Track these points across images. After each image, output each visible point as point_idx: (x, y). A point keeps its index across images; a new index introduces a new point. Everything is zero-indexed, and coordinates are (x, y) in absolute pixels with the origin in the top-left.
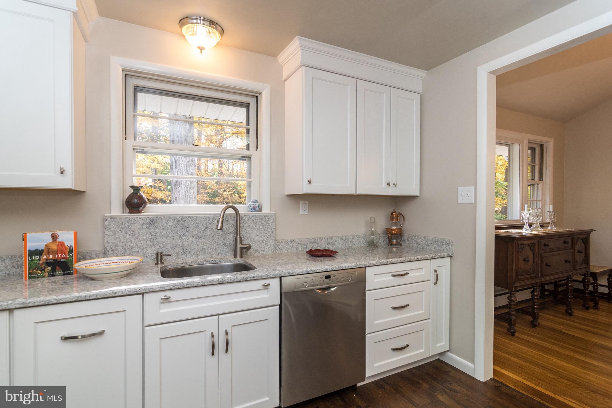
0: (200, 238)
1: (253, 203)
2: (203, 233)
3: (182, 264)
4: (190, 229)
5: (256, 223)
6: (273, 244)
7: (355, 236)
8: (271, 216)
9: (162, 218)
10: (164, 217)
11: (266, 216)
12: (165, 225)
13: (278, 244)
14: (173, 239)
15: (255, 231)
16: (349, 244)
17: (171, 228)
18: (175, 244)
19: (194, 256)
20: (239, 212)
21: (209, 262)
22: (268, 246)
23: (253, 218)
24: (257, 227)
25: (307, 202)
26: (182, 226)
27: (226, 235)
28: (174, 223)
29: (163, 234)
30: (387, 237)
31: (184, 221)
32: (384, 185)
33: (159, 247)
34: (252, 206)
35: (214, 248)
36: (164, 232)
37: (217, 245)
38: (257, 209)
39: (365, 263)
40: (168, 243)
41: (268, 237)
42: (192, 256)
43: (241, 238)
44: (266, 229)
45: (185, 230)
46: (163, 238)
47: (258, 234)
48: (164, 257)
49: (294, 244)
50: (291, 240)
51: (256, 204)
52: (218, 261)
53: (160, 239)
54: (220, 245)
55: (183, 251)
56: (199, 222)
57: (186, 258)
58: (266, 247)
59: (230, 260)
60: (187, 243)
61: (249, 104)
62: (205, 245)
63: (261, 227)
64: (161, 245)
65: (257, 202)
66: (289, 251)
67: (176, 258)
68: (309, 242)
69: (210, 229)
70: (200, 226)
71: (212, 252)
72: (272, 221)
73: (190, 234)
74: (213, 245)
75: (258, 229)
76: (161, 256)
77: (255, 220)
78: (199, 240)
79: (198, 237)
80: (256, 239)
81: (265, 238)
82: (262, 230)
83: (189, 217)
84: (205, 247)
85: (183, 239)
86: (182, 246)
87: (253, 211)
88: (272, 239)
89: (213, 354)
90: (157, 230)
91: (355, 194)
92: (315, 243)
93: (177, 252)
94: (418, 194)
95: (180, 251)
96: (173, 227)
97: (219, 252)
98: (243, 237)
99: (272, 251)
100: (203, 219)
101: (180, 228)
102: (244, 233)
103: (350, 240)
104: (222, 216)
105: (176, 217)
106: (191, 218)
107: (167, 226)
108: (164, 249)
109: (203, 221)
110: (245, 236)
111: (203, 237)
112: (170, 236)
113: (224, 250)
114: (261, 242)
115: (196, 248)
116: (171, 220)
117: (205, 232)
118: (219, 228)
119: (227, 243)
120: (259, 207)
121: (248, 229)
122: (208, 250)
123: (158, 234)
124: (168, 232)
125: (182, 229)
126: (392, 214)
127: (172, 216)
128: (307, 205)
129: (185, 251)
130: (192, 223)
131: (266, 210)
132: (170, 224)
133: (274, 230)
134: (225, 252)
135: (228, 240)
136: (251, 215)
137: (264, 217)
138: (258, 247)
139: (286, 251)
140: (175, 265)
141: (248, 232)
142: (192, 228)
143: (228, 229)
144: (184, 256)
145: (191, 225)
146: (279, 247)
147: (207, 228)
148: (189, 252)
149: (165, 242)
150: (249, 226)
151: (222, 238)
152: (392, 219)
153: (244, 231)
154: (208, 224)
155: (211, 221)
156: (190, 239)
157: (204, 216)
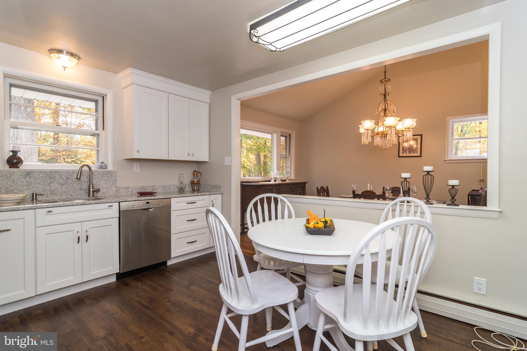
0: (64, 184)
1: (101, 164)
2: (66, 182)
3: (51, 200)
4: (56, 179)
5: (103, 176)
6: (115, 189)
7: (171, 185)
8: (114, 172)
9: (36, 171)
10: (37, 171)
11: (110, 172)
12: (37, 176)
13: (119, 189)
14: (44, 185)
15: (103, 181)
16: (167, 190)
17: (42, 178)
18: (45, 188)
19: (59, 196)
20: (91, 169)
21: (71, 199)
22: (112, 191)
23: (101, 173)
24: (104, 179)
25: (138, 164)
26: (50, 177)
27: (82, 183)
28: (44, 175)
29: (36, 182)
30: (191, 186)
31: (52, 174)
32: (186, 154)
33: (33, 190)
34: (100, 165)
35: (74, 191)
36: (37, 181)
37: (76, 189)
38: (104, 167)
39: (170, 196)
40: (40, 187)
41: (111, 185)
42: (58, 196)
43: (93, 185)
44: (110, 180)
45: (53, 180)
46: (36, 185)
47: (104, 183)
48: (38, 197)
49: (130, 190)
50: (127, 187)
51: (103, 164)
52: (77, 199)
53: (34, 185)
54: (78, 190)
55: (51, 193)
56: (63, 175)
57: (53, 197)
58: (110, 191)
59: (86, 198)
60: (54, 188)
61: (98, 100)
62: (67, 190)
63: (107, 179)
64: (35, 189)
65: (104, 163)
66: (126, 194)
67: (46, 198)
68: (140, 189)
69: (70, 179)
70: (63, 177)
71: (72, 194)
72: (114, 175)
73: (56, 182)
74: (73, 189)
75: (104, 180)
76: (36, 195)
77: (102, 174)
78: (63, 186)
79: (62, 184)
80: (104, 186)
81: (110, 186)
82: (107, 180)
83: (55, 171)
84: (67, 191)
85: (51, 185)
86: (50, 190)
87: (101, 169)
88: (114, 186)
89: (78, 242)
90: (32, 179)
91: (168, 159)
92: (144, 189)
93: (46, 194)
94: (207, 160)
95: (49, 193)
96: (43, 178)
97: (77, 193)
98: (94, 185)
99: (115, 193)
100: (65, 173)
101: (49, 178)
102: (94, 182)
103: (167, 187)
104: (80, 171)
105: (46, 171)
106: (57, 172)
107: (39, 177)
108: (37, 191)
109: (65, 174)
110: (95, 184)
111: (66, 184)
112: (41, 183)
113: (81, 192)
114: (107, 188)
115: (61, 191)
116: (42, 173)
117: (67, 181)
118: (78, 178)
119: (83, 188)
120: (105, 166)
121: (97, 180)
122: (69, 192)
123: (32, 182)
124: (39, 181)
125: (50, 178)
126: (194, 172)
127: (42, 171)
128: (139, 166)
129: (52, 193)
130: (57, 175)
131: (110, 168)
132: (41, 175)
133: (115, 181)
134: (81, 194)
135: (83, 186)
136: (100, 171)
137: (109, 172)
138: (104, 191)
139: (124, 194)
140: (46, 201)
141: (97, 181)
142: (57, 179)
143: (83, 179)
144: (51, 196)
145: (56, 177)
146: (119, 191)
147: (69, 178)
148: (56, 194)
149: (38, 187)
150: (98, 178)
151: (79, 185)
152: (194, 175)
153: (95, 181)
154: (69, 176)
155: (72, 174)
156: (56, 185)
157: (67, 171)
